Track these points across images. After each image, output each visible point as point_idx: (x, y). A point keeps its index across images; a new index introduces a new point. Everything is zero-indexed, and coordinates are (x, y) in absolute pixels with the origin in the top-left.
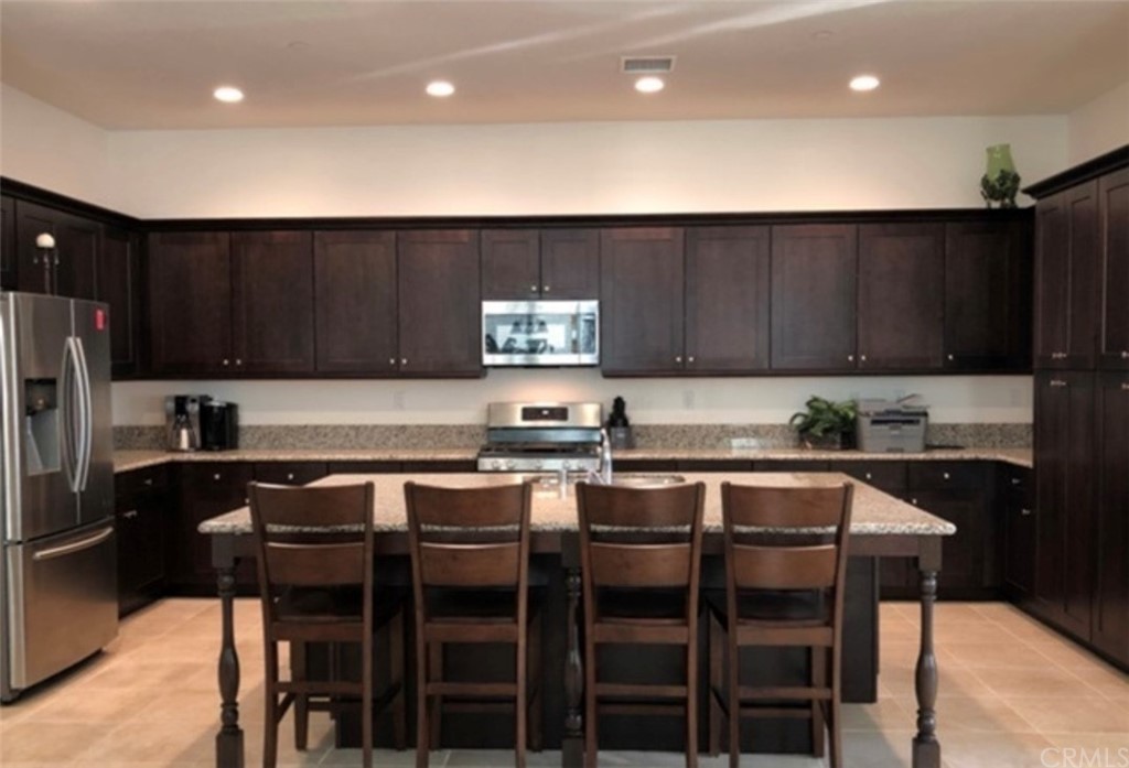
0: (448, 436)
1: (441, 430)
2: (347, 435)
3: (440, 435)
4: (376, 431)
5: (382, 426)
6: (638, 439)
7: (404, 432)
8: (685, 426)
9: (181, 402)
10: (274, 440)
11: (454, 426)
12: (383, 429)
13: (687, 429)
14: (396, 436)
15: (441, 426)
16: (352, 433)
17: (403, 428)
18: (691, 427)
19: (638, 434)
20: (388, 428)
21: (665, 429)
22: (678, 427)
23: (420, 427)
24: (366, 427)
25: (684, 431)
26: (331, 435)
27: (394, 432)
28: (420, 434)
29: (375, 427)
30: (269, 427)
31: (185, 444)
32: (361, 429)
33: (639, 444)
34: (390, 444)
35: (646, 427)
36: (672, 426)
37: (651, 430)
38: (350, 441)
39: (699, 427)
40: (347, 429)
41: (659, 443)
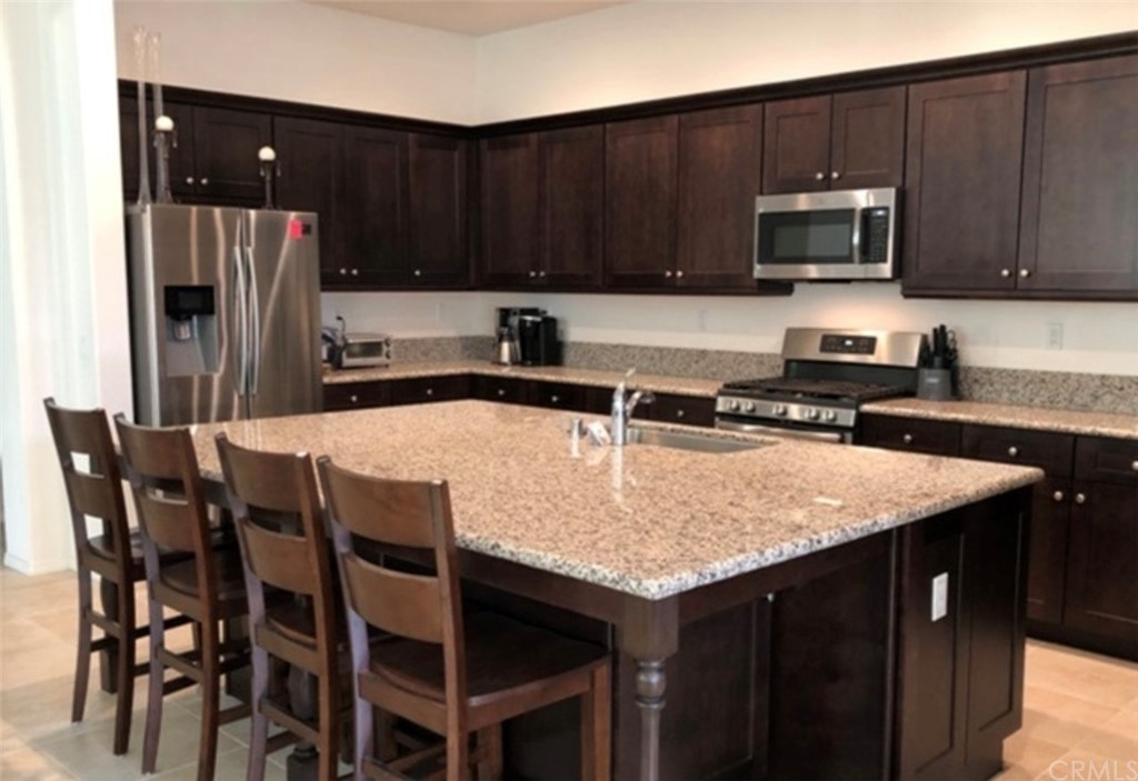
0: (748, 366)
1: (741, 358)
2: (652, 358)
3: (739, 364)
4: (679, 355)
5: (685, 350)
6: (977, 387)
7: (704, 358)
8: (1045, 373)
9: (505, 314)
10: (592, 358)
11: (754, 355)
12: (684, 354)
13: (1047, 378)
14: (697, 362)
15: (741, 354)
16: (657, 355)
17: (703, 353)
18: (1055, 375)
19: (976, 381)
20: (688, 352)
21: (1014, 376)
22: (1035, 374)
23: (719, 353)
24: (669, 350)
25: (1043, 381)
26: (638, 357)
27: (695, 358)
28: (720, 362)
29: (678, 350)
30: (589, 344)
31: (505, 357)
32: (665, 353)
33: (976, 396)
34: (691, 371)
35: (988, 372)
36: (1026, 372)
37: (995, 378)
38: (655, 365)
39: (1067, 376)
40: (652, 351)
41: (1006, 395)
